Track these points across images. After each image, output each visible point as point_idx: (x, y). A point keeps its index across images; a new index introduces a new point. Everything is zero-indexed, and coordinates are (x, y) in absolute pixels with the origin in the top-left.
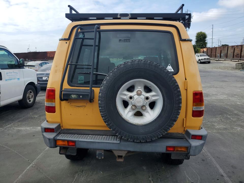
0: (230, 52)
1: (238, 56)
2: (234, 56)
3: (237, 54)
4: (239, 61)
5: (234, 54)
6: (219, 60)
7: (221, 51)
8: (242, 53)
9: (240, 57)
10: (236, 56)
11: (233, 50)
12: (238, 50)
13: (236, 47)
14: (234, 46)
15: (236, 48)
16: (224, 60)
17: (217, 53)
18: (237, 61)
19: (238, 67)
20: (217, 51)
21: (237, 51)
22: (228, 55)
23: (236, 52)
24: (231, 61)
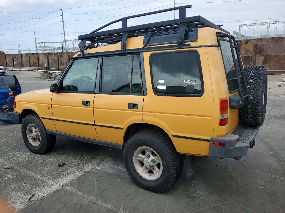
0: (25, 60)
1: (35, 65)
2: (31, 65)
3: (34, 63)
4: (38, 70)
5: (31, 63)
6: (12, 70)
7: (13, 59)
8: (40, 61)
9: (38, 66)
10: (33, 65)
11: (29, 58)
12: (34, 58)
13: (31, 55)
14: (29, 54)
15: (31, 57)
16: (20, 70)
17: (8, 62)
18: (36, 70)
19: (43, 77)
20: (7, 60)
21: (34, 60)
22: (24, 64)
23: (32, 60)
24: (29, 70)
